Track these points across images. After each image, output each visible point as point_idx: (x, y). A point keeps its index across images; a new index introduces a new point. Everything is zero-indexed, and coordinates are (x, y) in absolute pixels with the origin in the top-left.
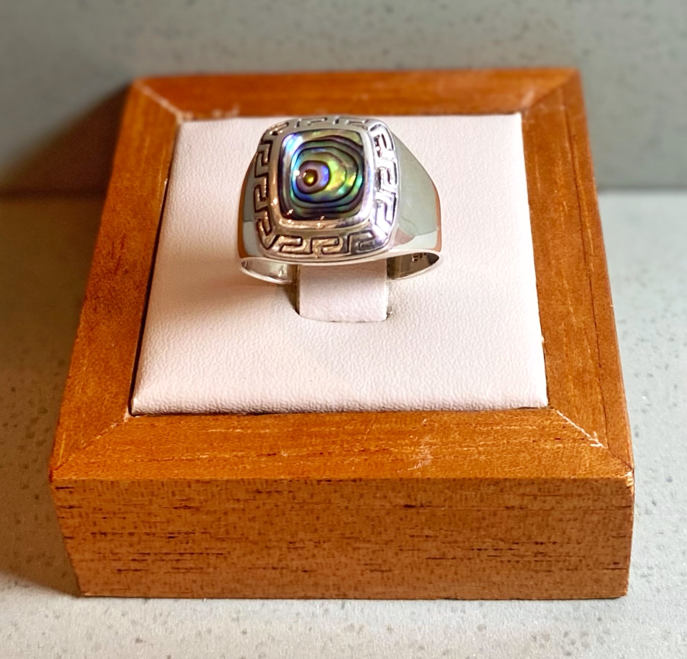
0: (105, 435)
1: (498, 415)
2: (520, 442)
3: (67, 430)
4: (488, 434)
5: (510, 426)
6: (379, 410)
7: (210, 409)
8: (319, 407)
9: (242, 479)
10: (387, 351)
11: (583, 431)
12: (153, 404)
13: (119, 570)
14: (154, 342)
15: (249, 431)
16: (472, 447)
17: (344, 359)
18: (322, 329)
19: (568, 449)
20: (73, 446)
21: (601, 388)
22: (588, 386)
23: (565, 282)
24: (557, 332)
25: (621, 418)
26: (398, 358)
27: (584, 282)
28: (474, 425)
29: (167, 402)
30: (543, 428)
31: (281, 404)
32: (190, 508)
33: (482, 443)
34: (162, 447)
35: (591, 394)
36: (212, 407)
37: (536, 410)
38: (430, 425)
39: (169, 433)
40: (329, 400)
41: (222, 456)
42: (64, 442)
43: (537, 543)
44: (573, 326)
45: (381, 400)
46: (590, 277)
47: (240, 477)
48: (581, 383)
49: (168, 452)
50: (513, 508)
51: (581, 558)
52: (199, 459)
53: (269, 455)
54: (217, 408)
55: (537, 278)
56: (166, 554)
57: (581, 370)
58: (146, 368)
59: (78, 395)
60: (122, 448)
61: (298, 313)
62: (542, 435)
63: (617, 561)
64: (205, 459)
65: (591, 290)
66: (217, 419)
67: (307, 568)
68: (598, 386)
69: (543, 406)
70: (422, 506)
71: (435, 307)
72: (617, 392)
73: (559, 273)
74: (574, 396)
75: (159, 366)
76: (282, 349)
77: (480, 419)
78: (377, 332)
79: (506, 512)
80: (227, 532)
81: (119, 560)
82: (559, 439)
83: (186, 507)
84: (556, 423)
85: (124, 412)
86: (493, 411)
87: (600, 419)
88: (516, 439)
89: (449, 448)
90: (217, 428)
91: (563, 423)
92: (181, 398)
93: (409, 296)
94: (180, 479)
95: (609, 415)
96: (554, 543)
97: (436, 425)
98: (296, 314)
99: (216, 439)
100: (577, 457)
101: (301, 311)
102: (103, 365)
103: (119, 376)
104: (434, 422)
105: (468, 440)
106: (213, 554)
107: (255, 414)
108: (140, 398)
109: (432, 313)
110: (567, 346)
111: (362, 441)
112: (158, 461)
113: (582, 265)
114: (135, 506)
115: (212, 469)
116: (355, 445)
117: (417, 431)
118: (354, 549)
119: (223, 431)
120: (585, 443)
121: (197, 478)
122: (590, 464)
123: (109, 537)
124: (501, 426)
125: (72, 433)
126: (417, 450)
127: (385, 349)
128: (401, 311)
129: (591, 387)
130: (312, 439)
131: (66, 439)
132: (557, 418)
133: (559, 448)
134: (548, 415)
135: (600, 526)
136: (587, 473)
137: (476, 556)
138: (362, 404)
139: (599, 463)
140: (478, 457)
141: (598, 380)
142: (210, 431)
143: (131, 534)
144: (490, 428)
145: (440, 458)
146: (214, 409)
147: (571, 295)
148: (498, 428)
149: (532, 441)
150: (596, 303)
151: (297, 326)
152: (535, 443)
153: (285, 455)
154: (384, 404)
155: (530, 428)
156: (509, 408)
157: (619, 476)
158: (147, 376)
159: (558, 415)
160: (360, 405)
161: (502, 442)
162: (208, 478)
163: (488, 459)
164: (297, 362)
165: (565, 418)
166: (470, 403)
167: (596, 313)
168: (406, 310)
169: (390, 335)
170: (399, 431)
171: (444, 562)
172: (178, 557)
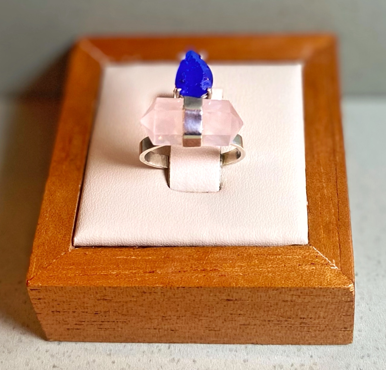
0: (58, 259)
1: (280, 249)
2: (291, 265)
3: (36, 256)
4: (274, 260)
5: (286, 256)
6: (213, 245)
7: (118, 244)
8: (179, 243)
9: (135, 286)
10: (219, 211)
11: (327, 259)
12: (86, 241)
13: (68, 329)
14: (86, 204)
15: (140, 258)
16: (264, 268)
17: (194, 215)
18: (182, 197)
19: (318, 270)
20: (40, 266)
21: (339, 233)
22: (332, 232)
23: (322, 168)
24: (315, 199)
25: (348, 252)
26: (225, 215)
27: (332, 168)
28: (266, 255)
29: (94, 240)
30: (305, 257)
31: (158, 242)
32: (106, 300)
33: (270, 266)
34: (90, 267)
35: (333, 237)
36: (119, 243)
37: (301, 246)
38: (241, 255)
39: (94, 259)
40: (185, 240)
41: (124, 272)
42: (35, 264)
43: (301, 318)
44: (325, 195)
45: (214, 240)
46: (336, 165)
47: (133, 286)
48: (327, 230)
49: (93, 270)
50: (287, 301)
51: (326, 325)
52: (111, 274)
53: (150, 272)
54: (122, 243)
55: (306, 166)
56: (94, 321)
57: (328, 222)
58: (82, 220)
59: (43, 235)
60: (67, 268)
61: (169, 186)
62: (304, 262)
63: (346, 327)
64: (114, 274)
65: (336, 173)
66: (121, 251)
67: (173, 329)
68: (337, 232)
69: (305, 244)
70: (236, 300)
71: (247, 184)
72: (347, 235)
73: (318, 163)
74: (323, 238)
75: (89, 219)
76: (159, 209)
77: (269, 251)
78: (214, 199)
79: (283, 303)
80: (128, 312)
81: (68, 324)
82: (313, 264)
83: (104, 299)
84: (312, 254)
85: (69, 246)
86: (277, 247)
87: (337, 252)
88: (289, 264)
89: (252, 269)
90: (121, 256)
91: (316, 254)
92: (101, 238)
93: (232, 178)
94: (100, 286)
95: (342, 250)
96: (311, 318)
97: (245, 255)
98: (168, 187)
99: (120, 262)
100: (323, 275)
101: (171, 186)
102: (58, 217)
103: (67, 224)
104: (244, 253)
105: (262, 264)
106: (120, 322)
107: (143, 247)
108: (78, 238)
109: (245, 188)
110: (321, 208)
111: (203, 264)
112: (88, 275)
113: (332, 158)
114: (75, 299)
115: (118, 281)
116: (199, 267)
117: (234, 258)
118: (199, 320)
119: (125, 257)
120: (328, 266)
121: (110, 285)
122: (330, 279)
123: (61, 313)
124: (281, 255)
125: (40, 258)
126: (234, 270)
127: (218, 210)
128: (228, 186)
129: (333, 232)
130: (175, 263)
131: (36, 262)
132: (313, 251)
133: (313, 269)
134: (308, 250)
135: (336, 311)
136: (328, 285)
137: (267, 324)
138: (203, 242)
139: (335, 279)
140: (268, 274)
141: (337, 229)
142: (117, 257)
143: (74, 312)
144: (275, 257)
145: (246, 275)
146: (120, 244)
147: (325, 176)
148: (280, 257)
149: (298, 265)
150: (339, 181)
151: (168, 196)
152: (300, 266)
153: (160, 272)
154: (216, 242)
155: (298, 257)
156: (286, 244)
157: (346, 286)
158: (82, 225)
159: (313, 249)
160: (202, 243)
161: (281, 266)
162: (116, 286)
163: (273, 276)
164: (167, 217)
165: (317, 251)
166: (264, 242)
167: (338, 187)
168: (230, 186)
169: (221, 201)
170: (224, 259)
171: (249, 327)
172: (101, 323)
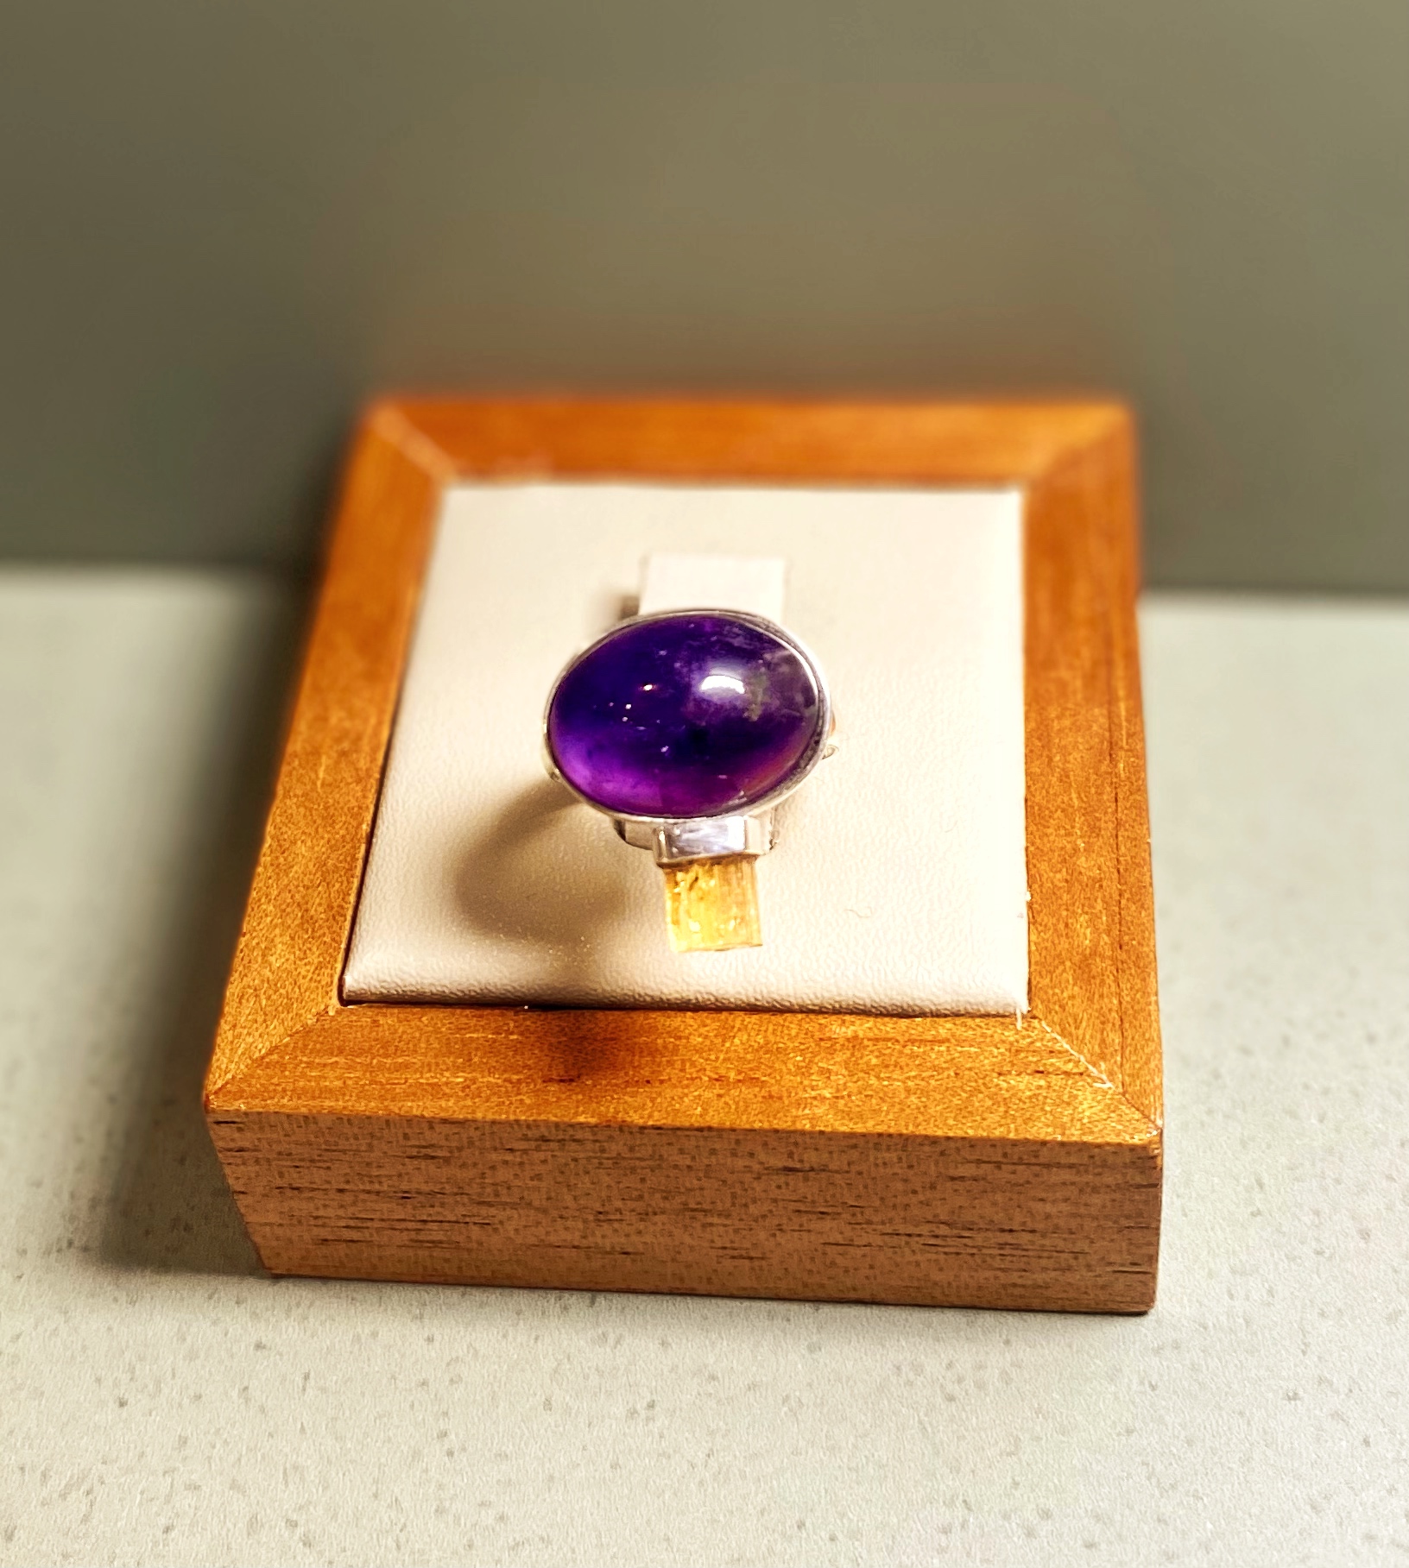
9: (517, 1121)
13: (326, 1240)
32: (433, 1158)
47: (512, 1117)
50: (962, 1178)
56: (399, 1220)
70: (812, 1169)
80: (497, 1195)
83: (427, 1157)
106: (475, 1224)
114: (344, 1152)
118: (704, 1226)
172: (419, 1226)
